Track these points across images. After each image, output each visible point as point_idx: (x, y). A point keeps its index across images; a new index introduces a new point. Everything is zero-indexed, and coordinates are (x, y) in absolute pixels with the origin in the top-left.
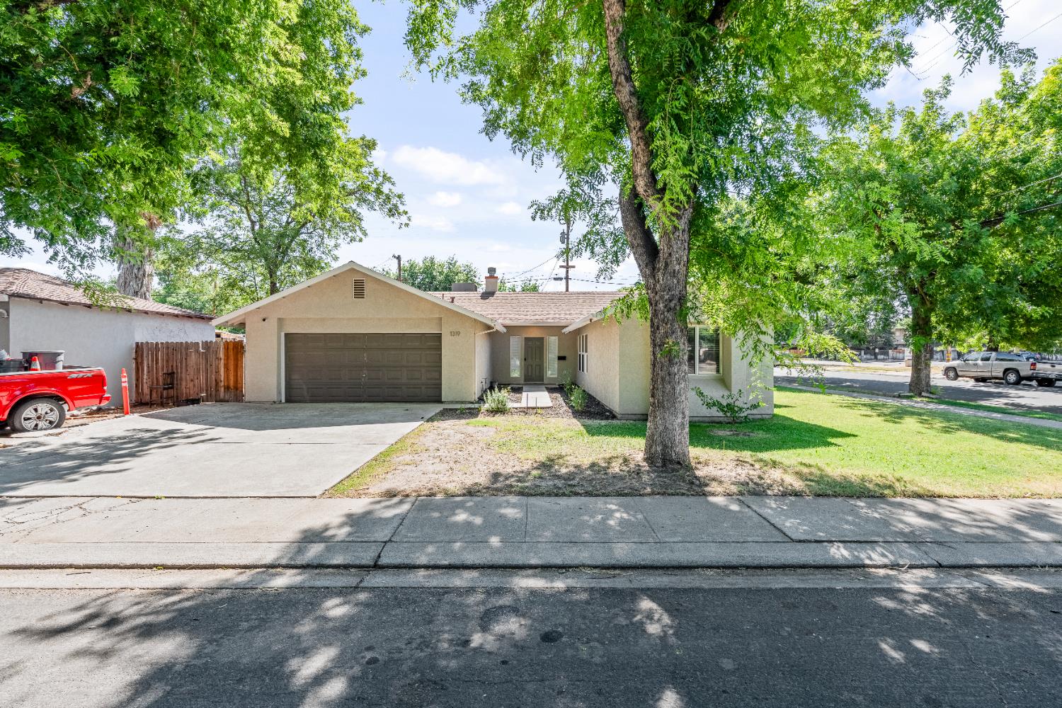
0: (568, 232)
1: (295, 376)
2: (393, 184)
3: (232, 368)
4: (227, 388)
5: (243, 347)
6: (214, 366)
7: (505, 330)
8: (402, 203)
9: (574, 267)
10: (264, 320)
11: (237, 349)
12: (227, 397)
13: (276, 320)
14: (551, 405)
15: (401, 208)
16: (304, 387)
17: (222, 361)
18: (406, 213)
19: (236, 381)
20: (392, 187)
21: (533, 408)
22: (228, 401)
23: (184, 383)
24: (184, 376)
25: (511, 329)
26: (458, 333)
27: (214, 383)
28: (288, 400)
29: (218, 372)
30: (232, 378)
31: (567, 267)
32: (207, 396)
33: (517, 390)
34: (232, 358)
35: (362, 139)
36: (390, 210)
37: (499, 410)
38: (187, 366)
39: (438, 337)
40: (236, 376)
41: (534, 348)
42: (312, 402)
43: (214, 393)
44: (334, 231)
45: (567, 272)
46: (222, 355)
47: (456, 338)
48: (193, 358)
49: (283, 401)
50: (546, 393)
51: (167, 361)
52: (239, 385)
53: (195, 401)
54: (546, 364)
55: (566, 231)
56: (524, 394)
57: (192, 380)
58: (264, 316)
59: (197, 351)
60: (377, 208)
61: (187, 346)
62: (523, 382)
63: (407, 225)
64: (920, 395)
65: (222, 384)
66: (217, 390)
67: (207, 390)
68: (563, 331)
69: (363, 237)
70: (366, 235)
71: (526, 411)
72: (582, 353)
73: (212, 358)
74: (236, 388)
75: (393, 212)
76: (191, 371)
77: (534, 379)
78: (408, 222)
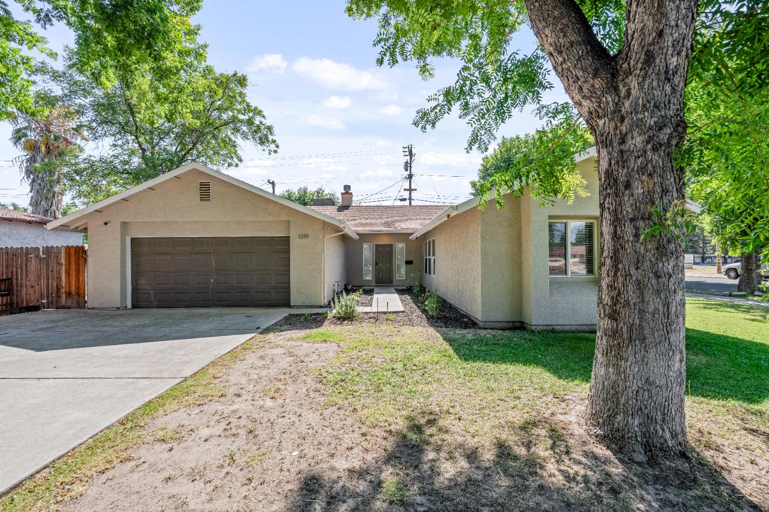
0: (411, 162)
1: (143, 282)
2: (264, 117)
3: (73, 273)
4: (69, 294)
5: (85, 252)
6: (55, 272)
7: (358, 237)
8: (271, 134)
9: (416, 190)
10: (106, 224)
11: (78, 255)
12: (69, 303)
13: (119, 225)
14: (402, 309)
15: (270, 137)
16: (151, 292)
17: (64, 267)
18: (274, 141)
19: (78, 288)
20: (262, 119)
21: (385, 313)
22: (69, 308)
23: (24, 290)
24: (24, 281)
25: (364, 237)
26: (306, 236)
27: (55, 289)
28: (134, 306)
29: (59, 278)
30: (73, 283)
31: (410, 190)
32: (48, 302)
33: (369, 292)
34: (73, 263)
35: (235, 75)
36: (260, 139)
37: (347, 317)
38: (27, 272)
39: (286, 240)
40: (78, 281)
41: (384, 254)
42: (159, 307)
43: (55, 299)
44: (215, 158)
45: (410, 194)
46: (63, 261)
47: (304, 240)
48: (33, 265)
49: (129, 306)
50: (396, 296)
51: (7, 267)
52: (82, 292)
53: (36, 308)
54: (395, 268)
55: (409, 161)
56: (375, 296)
57: (32, 287)
58: (106, 220)
59: (37, 256)
60: (250, 137)
61: (28, 251)
62: (374, 284)
63: (275, 152)
64: (752, 294)
65: (63, 290)
66: (59, 297)
67: (48, 297)
68: (411, 237)
69: (239, 163)
70: (241, 160)
71: (376, 317)
72: (428, 257)
73: (53, 262)
74: (78, 294)
75: (263, 141)
76: (32, 277)
77: (384, 281)
78: (276, 149)
